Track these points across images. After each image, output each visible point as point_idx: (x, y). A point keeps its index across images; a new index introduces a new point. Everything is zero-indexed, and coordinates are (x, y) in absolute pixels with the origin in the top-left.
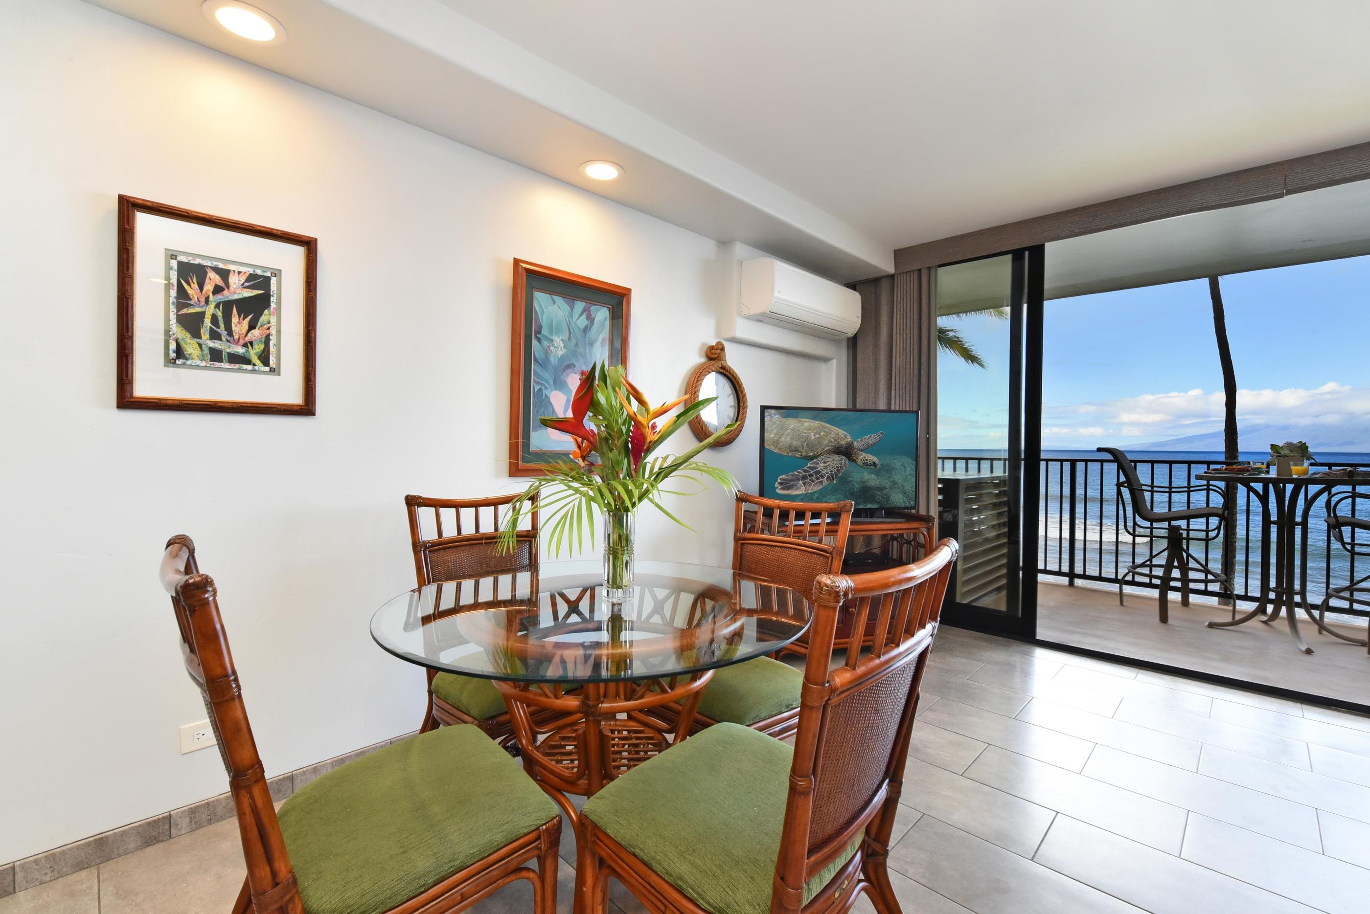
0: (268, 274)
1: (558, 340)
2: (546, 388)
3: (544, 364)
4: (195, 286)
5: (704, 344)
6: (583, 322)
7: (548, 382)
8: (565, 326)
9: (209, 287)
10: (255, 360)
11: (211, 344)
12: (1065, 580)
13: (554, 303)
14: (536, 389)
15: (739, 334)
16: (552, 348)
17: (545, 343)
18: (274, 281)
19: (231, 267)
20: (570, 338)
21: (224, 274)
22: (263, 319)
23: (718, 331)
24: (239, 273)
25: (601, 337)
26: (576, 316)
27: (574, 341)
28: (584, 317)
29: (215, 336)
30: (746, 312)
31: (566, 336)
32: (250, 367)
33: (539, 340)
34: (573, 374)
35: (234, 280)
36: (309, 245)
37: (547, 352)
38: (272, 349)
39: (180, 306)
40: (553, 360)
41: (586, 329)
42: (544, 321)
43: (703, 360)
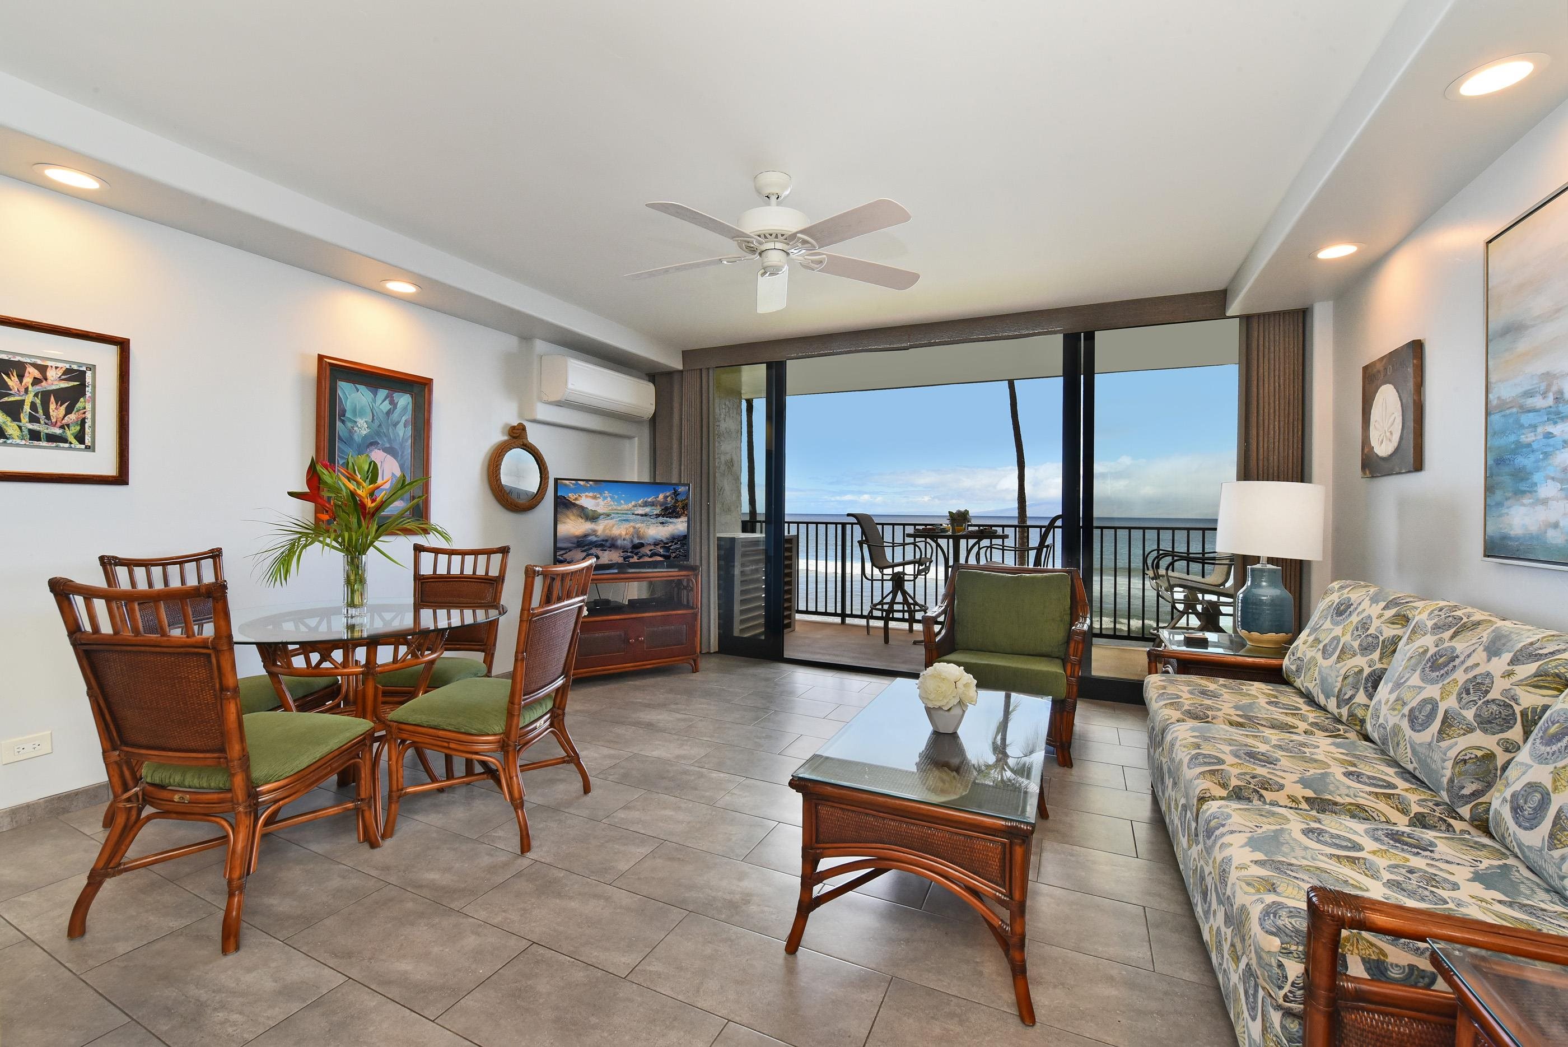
0: (84, 369)
1: (361, 422)
3: (349, 441)
4: (15, 379)
5: (506, 425)
6: (386, 406)
8: (369, 410)
9: (28, 380)
10: (71, 439)
11: (30, 426)
12: (838, 620)
13: (358, 391)
15: (540, 417)
16: (356, 428)
17: (349, 425)
18: (89, 374)
19: (49, 363)
20: (373, 419)
21: (43, 369)
22: (79, 405)
23: (520, 415)
24: (56, 368)
25: (404, 419)
26: (379, 402)
27: (377, 423)
28: (387, 402)
29: (33, 419)
30: (545, 398)
31: (369, 419)
32: (67, 445)
33: (343, 422)
34: (376, 451)
35: (51, 374)
36: (123, 345)
37: (351, 432)
38: (88, 430)
40: (356, 437)
41: (389, 413)
42: (348, 406)
43: (506, 438)
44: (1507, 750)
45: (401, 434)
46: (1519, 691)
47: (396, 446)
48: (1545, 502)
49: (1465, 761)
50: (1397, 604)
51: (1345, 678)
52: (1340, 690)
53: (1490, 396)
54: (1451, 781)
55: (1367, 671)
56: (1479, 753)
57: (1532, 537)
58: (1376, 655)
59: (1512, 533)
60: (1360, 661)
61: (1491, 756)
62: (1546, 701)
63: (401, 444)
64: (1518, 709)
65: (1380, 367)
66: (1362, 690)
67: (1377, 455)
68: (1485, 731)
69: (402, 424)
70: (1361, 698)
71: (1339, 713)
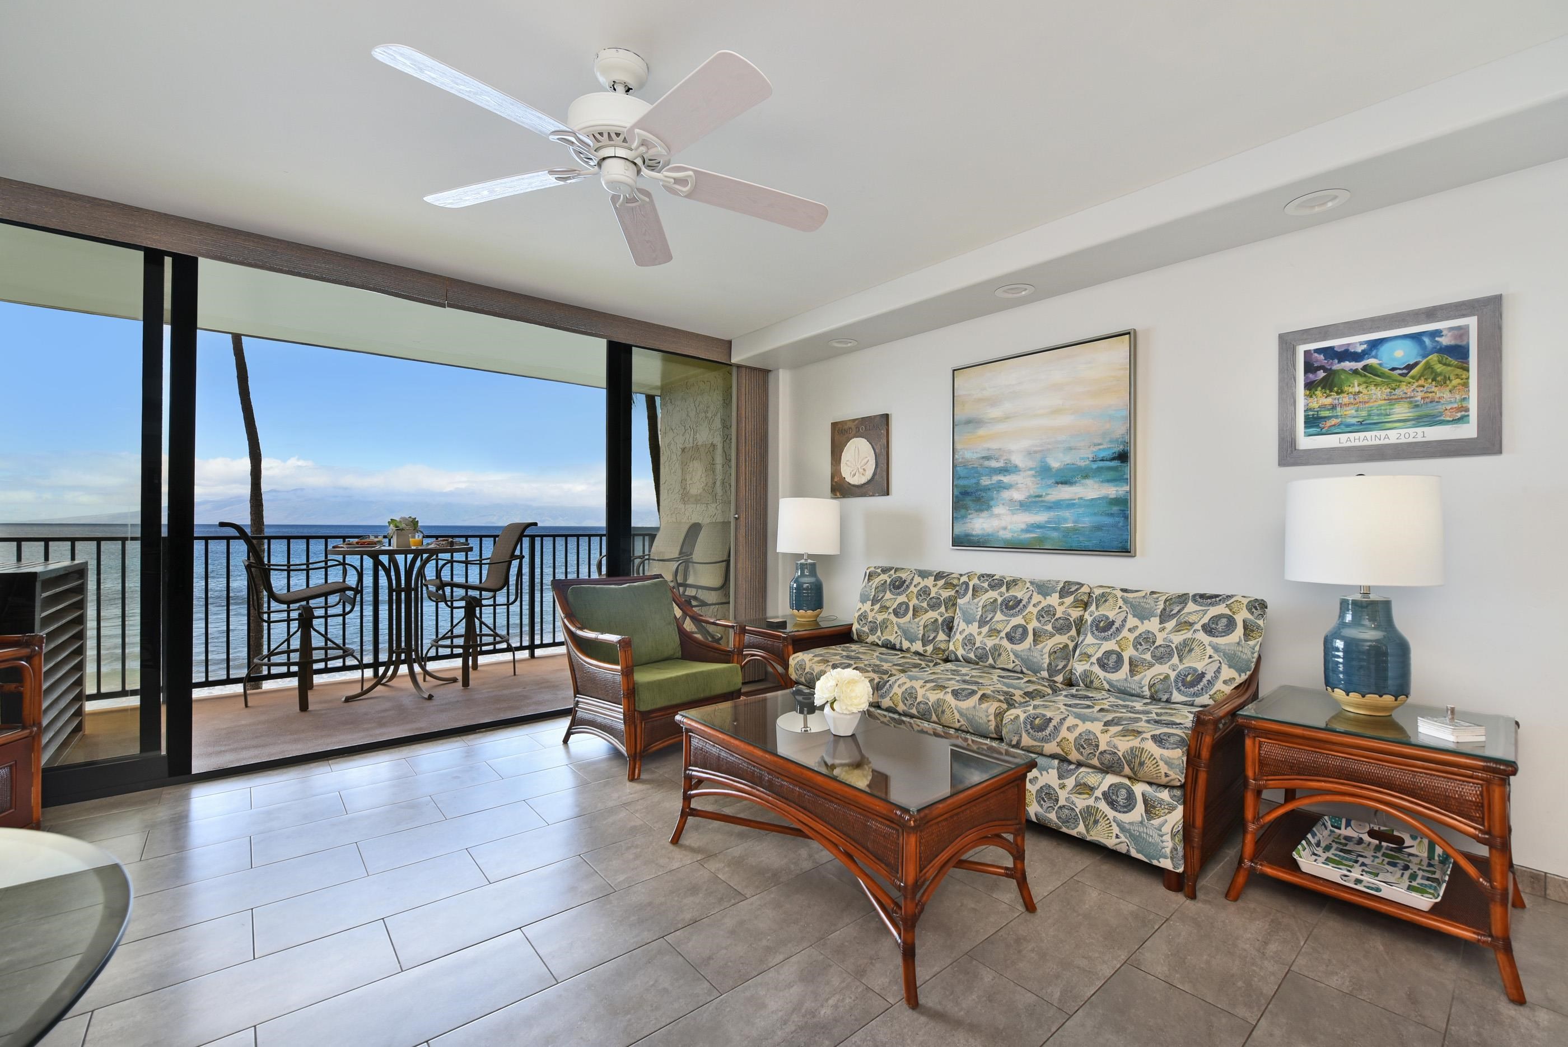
44: (1072, 641)
46: (1070, 611)
48: (998, 516)
49: (1055, 652)
50: (943, 577)
51: (925, 627)
52: (924, 635)
53: (956, 456)
54: (1050, 664)
55: (940, 620)
56: (1061, 646)
57: (989, 535)
58: (943, 609)
59: (974, 533)
60: (932, 615)
61: (1066, 646)
62: (1081, 613)
64: (1072, 620)
65: (852, 425)
66: (940, 632)
67: (849, 484)
68: (1061, 634)
70: (942, 636)
71: (925, 651)
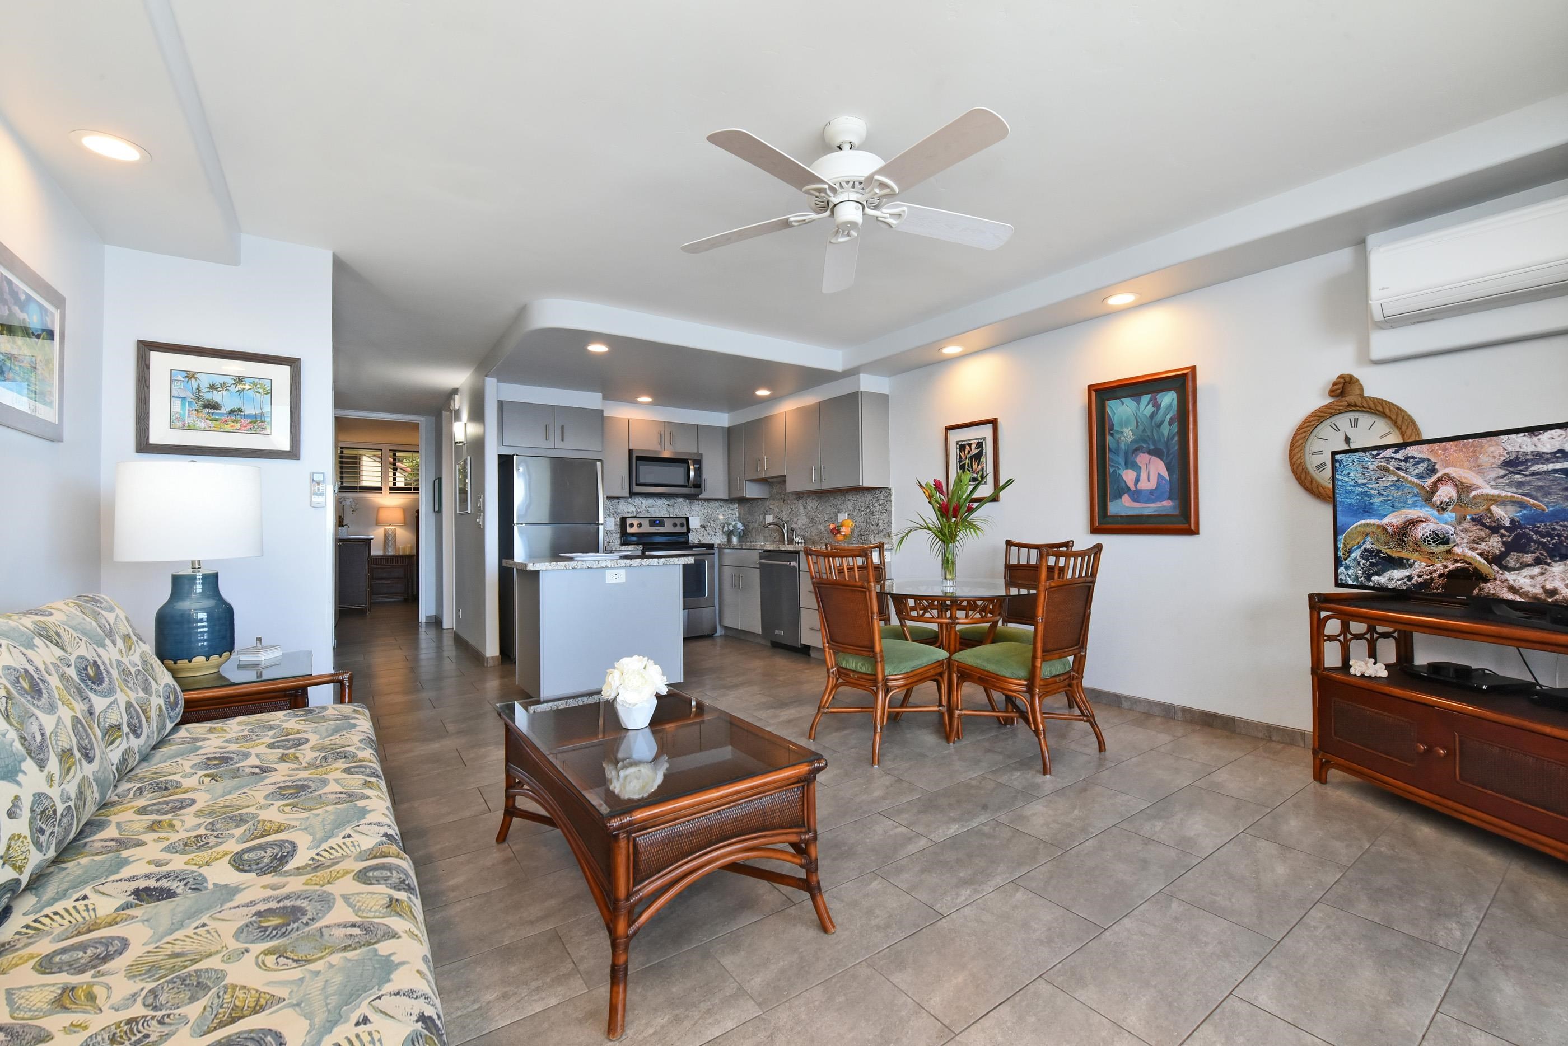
1: (1127, 431)
2: (1119, 469)
3: (1116, 452)
5: (1323, 382)
6: (1150, 409)
7: (1119, 464)
8: (1133, 418)
13: (1123, 403)
14: (1111, 470)
16: (1122, 438)
17: (1117, 436)
19: (972, 442)
20: (1138, 425)
25: (1168, 417)
26: (1142, 407)
27: (1141, 427)
28: (1150, 405)
31: (1134, 426)
33: (1112, 435)
34: (1141, 454)
35: (973, 447)
36: (994, 423)
37: (1118, 442)
39: (960, 462)
40: (1123, 446)
41: (1153, 416)
42: (1115, 420)
43: (1329, 400)
45: (1166, 433)
47: (1161, 446)
63: (1167, 443)
69: (1166, 423)
